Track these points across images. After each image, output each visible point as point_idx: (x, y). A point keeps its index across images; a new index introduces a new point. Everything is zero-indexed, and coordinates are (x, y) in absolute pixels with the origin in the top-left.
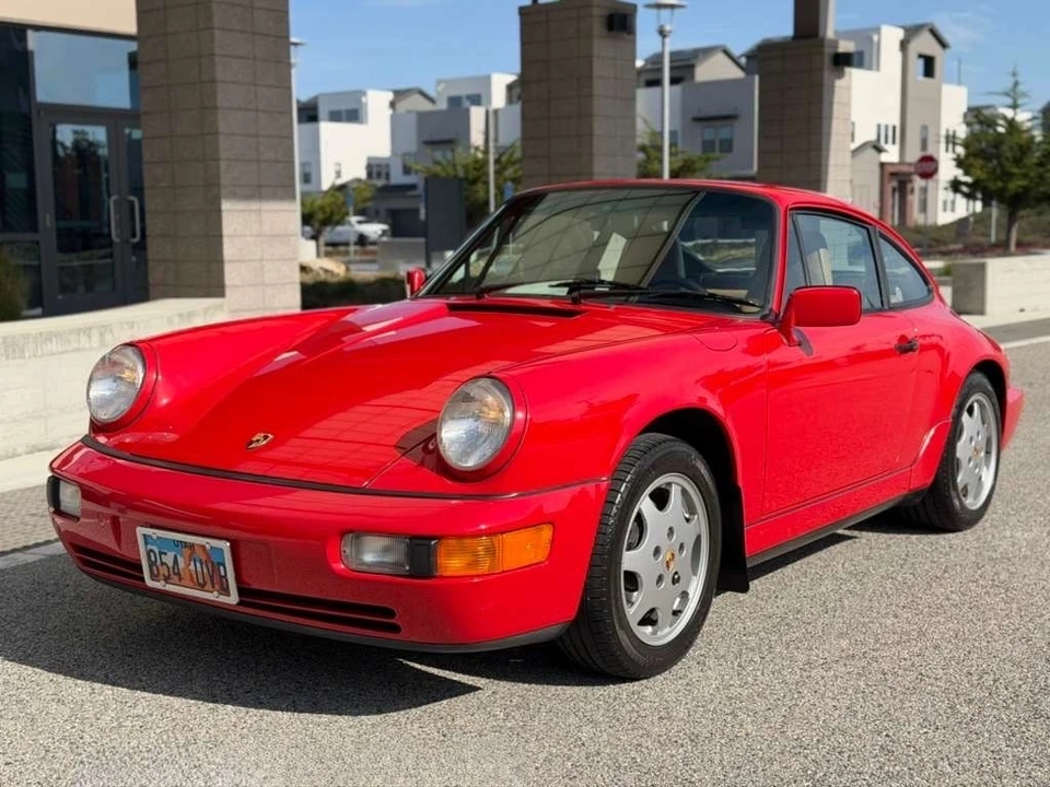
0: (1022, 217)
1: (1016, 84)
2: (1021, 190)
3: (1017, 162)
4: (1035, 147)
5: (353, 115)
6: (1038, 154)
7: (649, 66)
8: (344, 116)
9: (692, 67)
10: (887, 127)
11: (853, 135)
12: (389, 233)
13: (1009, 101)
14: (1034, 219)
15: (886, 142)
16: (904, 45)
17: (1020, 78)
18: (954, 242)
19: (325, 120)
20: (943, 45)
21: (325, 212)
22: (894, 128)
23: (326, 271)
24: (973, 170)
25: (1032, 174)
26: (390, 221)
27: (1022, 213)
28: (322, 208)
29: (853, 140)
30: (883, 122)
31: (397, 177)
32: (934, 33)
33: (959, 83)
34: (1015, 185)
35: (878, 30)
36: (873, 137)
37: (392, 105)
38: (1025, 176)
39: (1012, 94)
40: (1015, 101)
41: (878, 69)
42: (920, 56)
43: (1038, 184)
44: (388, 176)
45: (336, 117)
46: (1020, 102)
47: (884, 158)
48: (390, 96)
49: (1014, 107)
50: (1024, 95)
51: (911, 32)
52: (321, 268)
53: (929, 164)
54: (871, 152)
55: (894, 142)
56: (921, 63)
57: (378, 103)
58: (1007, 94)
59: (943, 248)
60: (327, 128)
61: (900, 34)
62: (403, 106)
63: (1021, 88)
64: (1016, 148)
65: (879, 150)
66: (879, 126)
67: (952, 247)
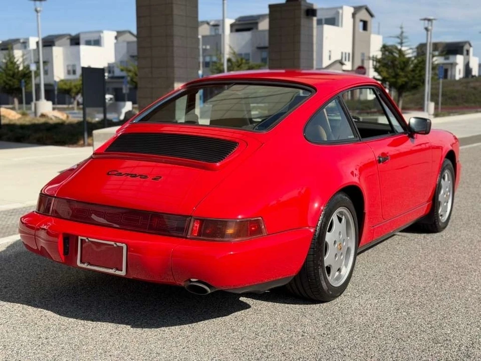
0: (405, 96)
1: (402, 33)
2: (404, 83)
3: (402, 69)
4: (410, 62)
5: (97, 43)
6: (412, 66)
7: (237, 23)
8: (92, 43)
9: (257, 23)
10: (346, 53)
11: (330, 57)
12: (114, 99)
13: (399, 41)
14: (411, 97)
15: (345, 60)
16: (354, 15)
17: (404, 30)
18: (373, 108)
19: (83, 44)
20: (372, 15)
21: (77, 88)
22: (349, 54)
23: (56, 117)
24: (382, 73)
25: (409, 75)
26: (114, 94)
27: (404, 94)
28: (75, 86)
29: (330, 59)
30: (344, 51)
31: (118, 73)
32: (367, 10)
33: (379, 33)
34: (401, 81)
35: (341, 8)
36: (339, 58)
37: (116, 38)
38: (406, 76)
39: (400, 37)
40: (402, 40)
41: (342, 26)
42: (361, 21)
43: (411, 81)
44: (113, 72)
45: (88, 43)
46: (404, 41)
47: (345, 68)
48: (115, 34)
49: (401, 43)
50: (406, 38)
51: (357, 9)
52: (53, 116)
53: (362, 70)
54: (338, 65)
55: (349, 61)
56: (361, 24)
57: (109, 37)
58: (398, 37)
59: (369, 111)
60: (83, 48)
61: (352, 10)
62: (121, 39)
63: (404, 34)
64: (402, 63)
65: (342, 64)
66: (342, 53)
67: (373, 110)
